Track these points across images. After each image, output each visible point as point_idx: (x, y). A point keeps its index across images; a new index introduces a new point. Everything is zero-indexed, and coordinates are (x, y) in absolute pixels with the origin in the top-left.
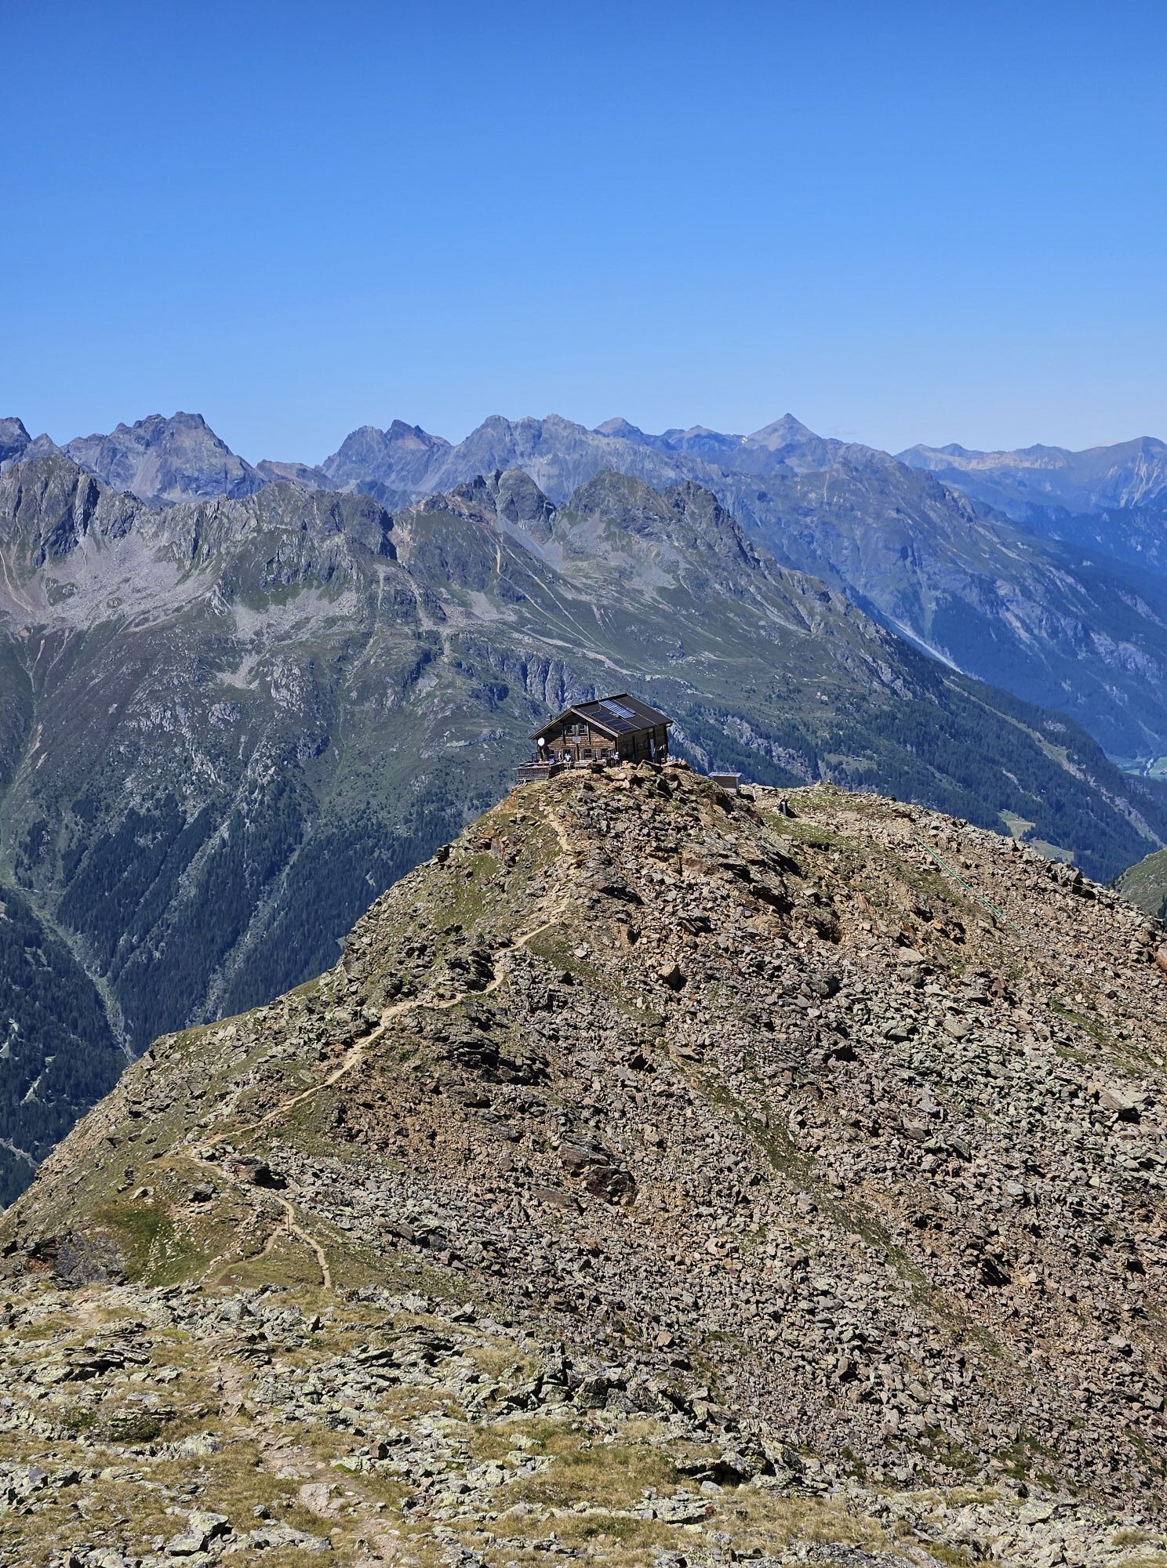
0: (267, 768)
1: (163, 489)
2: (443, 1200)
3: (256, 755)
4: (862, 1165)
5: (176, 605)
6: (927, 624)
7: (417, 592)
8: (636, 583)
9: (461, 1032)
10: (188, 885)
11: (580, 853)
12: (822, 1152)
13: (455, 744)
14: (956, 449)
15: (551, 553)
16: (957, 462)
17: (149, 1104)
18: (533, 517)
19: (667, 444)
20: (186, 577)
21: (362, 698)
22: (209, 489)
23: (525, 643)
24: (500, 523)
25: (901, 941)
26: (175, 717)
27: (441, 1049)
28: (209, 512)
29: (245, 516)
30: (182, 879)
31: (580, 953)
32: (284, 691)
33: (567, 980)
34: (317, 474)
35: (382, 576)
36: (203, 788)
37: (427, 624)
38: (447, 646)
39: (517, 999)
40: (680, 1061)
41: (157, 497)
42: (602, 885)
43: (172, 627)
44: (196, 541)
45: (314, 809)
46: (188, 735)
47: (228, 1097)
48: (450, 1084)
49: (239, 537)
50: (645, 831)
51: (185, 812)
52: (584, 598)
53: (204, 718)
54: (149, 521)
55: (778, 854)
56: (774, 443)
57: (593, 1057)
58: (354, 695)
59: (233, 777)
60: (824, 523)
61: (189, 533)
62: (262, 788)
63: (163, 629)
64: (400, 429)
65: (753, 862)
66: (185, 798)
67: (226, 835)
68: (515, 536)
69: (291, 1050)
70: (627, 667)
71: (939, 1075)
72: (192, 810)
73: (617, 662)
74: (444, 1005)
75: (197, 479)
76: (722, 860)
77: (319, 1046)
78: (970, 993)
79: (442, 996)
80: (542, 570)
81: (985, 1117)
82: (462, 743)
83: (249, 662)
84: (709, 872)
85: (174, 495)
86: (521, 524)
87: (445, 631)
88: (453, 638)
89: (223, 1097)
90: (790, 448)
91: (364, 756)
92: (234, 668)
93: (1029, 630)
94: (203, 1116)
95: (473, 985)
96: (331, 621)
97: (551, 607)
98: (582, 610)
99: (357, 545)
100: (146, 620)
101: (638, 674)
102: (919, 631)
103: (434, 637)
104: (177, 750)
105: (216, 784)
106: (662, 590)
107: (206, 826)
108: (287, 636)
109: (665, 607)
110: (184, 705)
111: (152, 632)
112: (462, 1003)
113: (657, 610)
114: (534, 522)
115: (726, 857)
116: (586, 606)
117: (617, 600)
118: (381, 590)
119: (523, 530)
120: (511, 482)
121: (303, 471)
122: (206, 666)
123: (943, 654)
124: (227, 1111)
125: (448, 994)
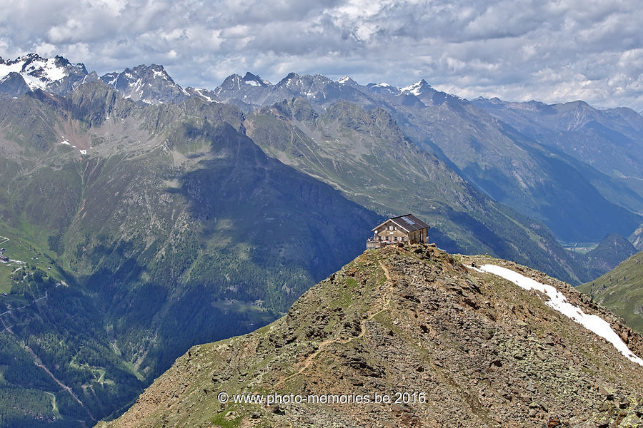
0: (184, 224)
1: (143, 98)
4: (508, 414)
5: (147, 149)
7: (255, 150)
8: (353, 152)
9: (351, 354)
11: (394, 281)
12: (492, 407)
14: (496, 100)
15: (315, 136)
18: (308, 119)
20: (152, 137)
21: (228, 196)
22: (163, 98)
24: (293, 122)
26: (144, 199)
27: (344, 361)
28: (164, 109)
29: (180, 112)
31: (395, 322)
32: (193, 191)
33: (391, 334)
35: (240, 142)
36: (155, 232)
37: (259, 165)
39: (372, 341)
40: (435, 366)
42: (404, 295)
43: (145, 159)
44: (158, 121)
46: (149, 208)
47: (258, 376)
49: (177, 121)
52: (329, 157)
53: (157, 200)
54: (137, 112)
55: (474, 285)
57: (401, 365)
59: (169, 228)
60: (437, 130)
61: (155, 118)
62: (181, 233)
63: (141, 160)
64: (250, 76)
65: (464, 288)
66: (146, 236)
67: (164, 253)
68: (300, 128)
70: (347, 189)
71: (536, 376)
72: (149, 241)
73: (342, 187)
74: (344, 342)
75: (158, 94)
77: (295, 357)
79: (343, 339)
80: (311, 143)
81: (554, 394)
82: (272, 219)
86: (303, 122)
87: (267, 168)
88: (270, 172)
89: (255, 376)
92: (172, 179)
94: (247, 383)
95: (354, 335)
96: (216, 161)
97: (314, 160)
98: (328, 163)
99: (229, 127)
100: (134, 155)
101: (351, 193)
103: (262, 171)
104: (144, 214)
105: (161, 230)
106: (364, 156)
107: (155, 249)
109: (365, 163)
110: (149, 194)
111: (135, 161)
112: (351, 342)
113: (361, 165)
114: (308, 122)
115: (453, 285)
116: (330, 161)
117: (344, 159)
119: (304, 125)
120: (299, 103)
122: (159, 177)
124: (259, 382)
125: (346, 338)
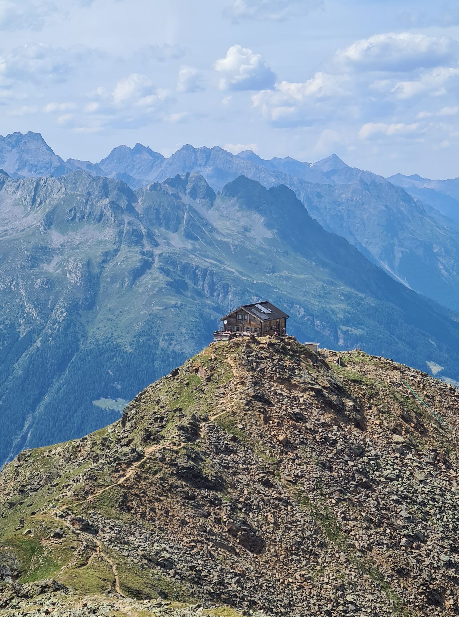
0: (62, 313)
1: (19, 170)
2: (171, 545)
3: (57, 306)
4: (372, 541)
5: (22, 228)
6: (397, 263)
7: (144, 231)
8: (252, 234)
9: (183, 462)
10: (18, 368)
11: (242, 378)
12: (353, 533)
13: (157, 308)
14: (416, 177)
15: (211, 215)
16: (417, 183)
17: (29, 487)
18: (204, 198)
19: (273, 165)
20: (28, 214)
21: (113, 282)
22: (42, 171)
23: (195, 260)
24: (186, 200)
25: (394, 431)
26: (17, 284)
27: (173, 470)
28: (42, 182)
29: (59, 186)
30: (16, 365)
31: (240, 426)
32: (74, 275)
33: (234, 439)
34: (97, 167)
35: (126, 222)
36: (29, 321)
37: (148, 248)
38: (157, 259)
39: (210, 447)
40: (286, 482)
41: (15, 173)
42: (252, 394)
43: (19, 239)
44: (34, 196)
45: (85, 336)
46: (24, 294)
47: (69, 487)
48: (177, 487)
49: (55, 196)
50: (274, 369)
51: (19, 332)
52: (226, 240)
53: (32, 285)
54: (11, 185)
55: (336, 384)
56: (326, 168)
57: (245, 478)
58: (109, 280)
59: (45, 316)
60: (349, 210)
61: (31, 192)
62: (59, 323)
63: (14, 240)
64: (139, 148)
65: (325, 388)
66: (20, 325)
67: (39, 345)
68: (194, 207)
69: (101, 466)
70: (245, 275)
71: (411, 499)
72: (23, 331)
73: (241, 273)
74: (175, 448)
75: (36, 166)
76: (310, 386)
77: (114, 465)
78: (426, 459)
79: (174, 444)
80: (207, 224)
81: (432, 521)
82: (161, 308)
83: (57, 259)
84: (304, 391)
85: (24, 173)
86: (198, 200)
87: (157, 251)
88: (160, 255)
89: (67, 486)
90: (333, 172)
91: (112, 311)
92: (49, 261)
93: (447, 271)
94: (57, 495)
95: (189, 439)
96: (99, 242)
97: (210, 244)
98: (224, 246)
99: (115, 206)
100: (6, 235)
101: (250, 280)
102: (392, 268)
103: (151, 254)
104: (17, 301)
105: (36, 319)
106: (265, 239)
107: (30, 340)
108: (77, 248)
109: (265, 247)
110: (23, 278)
111: (10, 241)
112: (184, 448)
113: (263, 249)
114: (204, 200)
115: (311, 384)
116: (227, 244)
117: (242, 242)
118: (126, 228)
119: (199, 204)
120: (194, 179)
121: (89, 165)
122: (34, 261)
123: (404, 279)
124: (69, 494)
125: (177, 443)
